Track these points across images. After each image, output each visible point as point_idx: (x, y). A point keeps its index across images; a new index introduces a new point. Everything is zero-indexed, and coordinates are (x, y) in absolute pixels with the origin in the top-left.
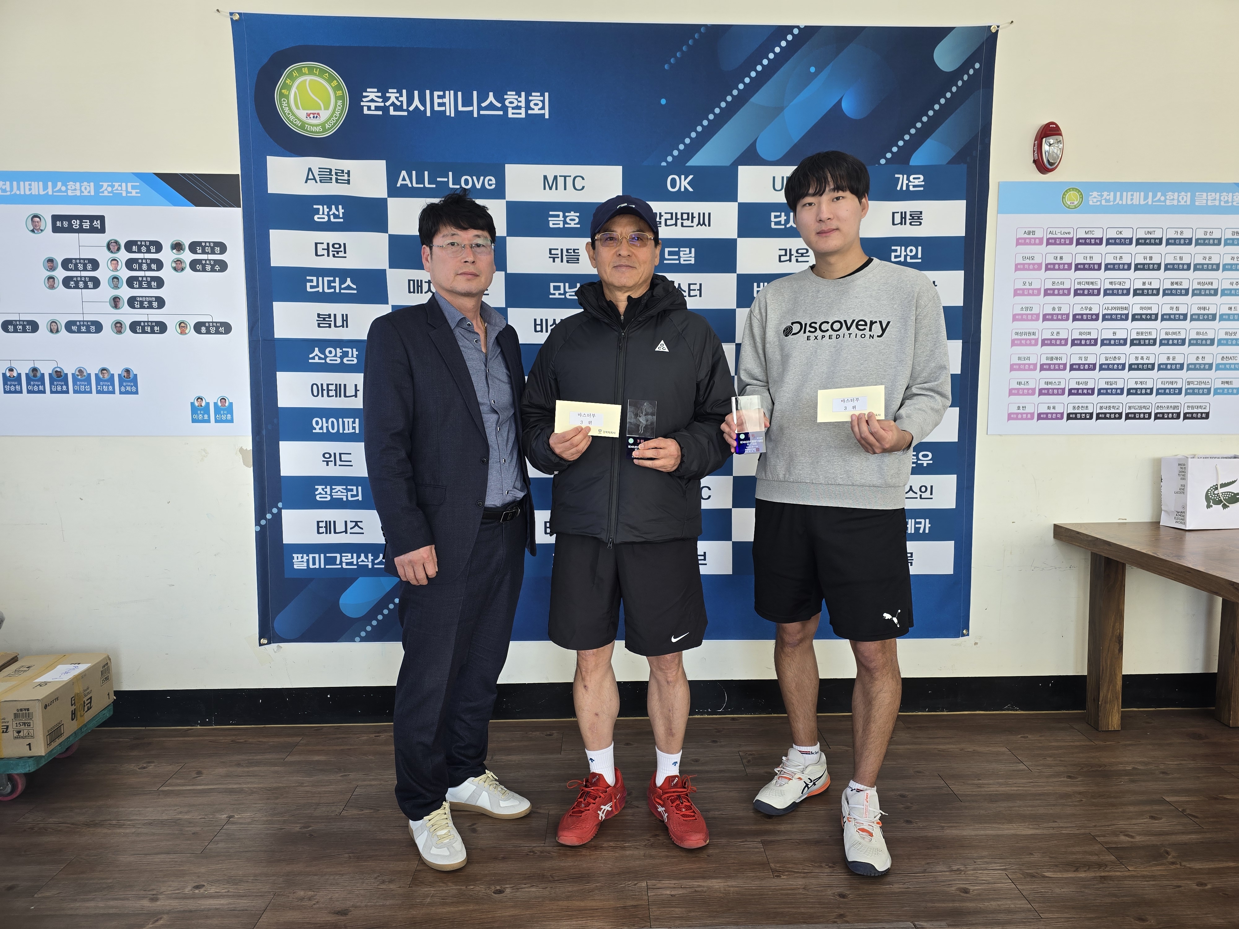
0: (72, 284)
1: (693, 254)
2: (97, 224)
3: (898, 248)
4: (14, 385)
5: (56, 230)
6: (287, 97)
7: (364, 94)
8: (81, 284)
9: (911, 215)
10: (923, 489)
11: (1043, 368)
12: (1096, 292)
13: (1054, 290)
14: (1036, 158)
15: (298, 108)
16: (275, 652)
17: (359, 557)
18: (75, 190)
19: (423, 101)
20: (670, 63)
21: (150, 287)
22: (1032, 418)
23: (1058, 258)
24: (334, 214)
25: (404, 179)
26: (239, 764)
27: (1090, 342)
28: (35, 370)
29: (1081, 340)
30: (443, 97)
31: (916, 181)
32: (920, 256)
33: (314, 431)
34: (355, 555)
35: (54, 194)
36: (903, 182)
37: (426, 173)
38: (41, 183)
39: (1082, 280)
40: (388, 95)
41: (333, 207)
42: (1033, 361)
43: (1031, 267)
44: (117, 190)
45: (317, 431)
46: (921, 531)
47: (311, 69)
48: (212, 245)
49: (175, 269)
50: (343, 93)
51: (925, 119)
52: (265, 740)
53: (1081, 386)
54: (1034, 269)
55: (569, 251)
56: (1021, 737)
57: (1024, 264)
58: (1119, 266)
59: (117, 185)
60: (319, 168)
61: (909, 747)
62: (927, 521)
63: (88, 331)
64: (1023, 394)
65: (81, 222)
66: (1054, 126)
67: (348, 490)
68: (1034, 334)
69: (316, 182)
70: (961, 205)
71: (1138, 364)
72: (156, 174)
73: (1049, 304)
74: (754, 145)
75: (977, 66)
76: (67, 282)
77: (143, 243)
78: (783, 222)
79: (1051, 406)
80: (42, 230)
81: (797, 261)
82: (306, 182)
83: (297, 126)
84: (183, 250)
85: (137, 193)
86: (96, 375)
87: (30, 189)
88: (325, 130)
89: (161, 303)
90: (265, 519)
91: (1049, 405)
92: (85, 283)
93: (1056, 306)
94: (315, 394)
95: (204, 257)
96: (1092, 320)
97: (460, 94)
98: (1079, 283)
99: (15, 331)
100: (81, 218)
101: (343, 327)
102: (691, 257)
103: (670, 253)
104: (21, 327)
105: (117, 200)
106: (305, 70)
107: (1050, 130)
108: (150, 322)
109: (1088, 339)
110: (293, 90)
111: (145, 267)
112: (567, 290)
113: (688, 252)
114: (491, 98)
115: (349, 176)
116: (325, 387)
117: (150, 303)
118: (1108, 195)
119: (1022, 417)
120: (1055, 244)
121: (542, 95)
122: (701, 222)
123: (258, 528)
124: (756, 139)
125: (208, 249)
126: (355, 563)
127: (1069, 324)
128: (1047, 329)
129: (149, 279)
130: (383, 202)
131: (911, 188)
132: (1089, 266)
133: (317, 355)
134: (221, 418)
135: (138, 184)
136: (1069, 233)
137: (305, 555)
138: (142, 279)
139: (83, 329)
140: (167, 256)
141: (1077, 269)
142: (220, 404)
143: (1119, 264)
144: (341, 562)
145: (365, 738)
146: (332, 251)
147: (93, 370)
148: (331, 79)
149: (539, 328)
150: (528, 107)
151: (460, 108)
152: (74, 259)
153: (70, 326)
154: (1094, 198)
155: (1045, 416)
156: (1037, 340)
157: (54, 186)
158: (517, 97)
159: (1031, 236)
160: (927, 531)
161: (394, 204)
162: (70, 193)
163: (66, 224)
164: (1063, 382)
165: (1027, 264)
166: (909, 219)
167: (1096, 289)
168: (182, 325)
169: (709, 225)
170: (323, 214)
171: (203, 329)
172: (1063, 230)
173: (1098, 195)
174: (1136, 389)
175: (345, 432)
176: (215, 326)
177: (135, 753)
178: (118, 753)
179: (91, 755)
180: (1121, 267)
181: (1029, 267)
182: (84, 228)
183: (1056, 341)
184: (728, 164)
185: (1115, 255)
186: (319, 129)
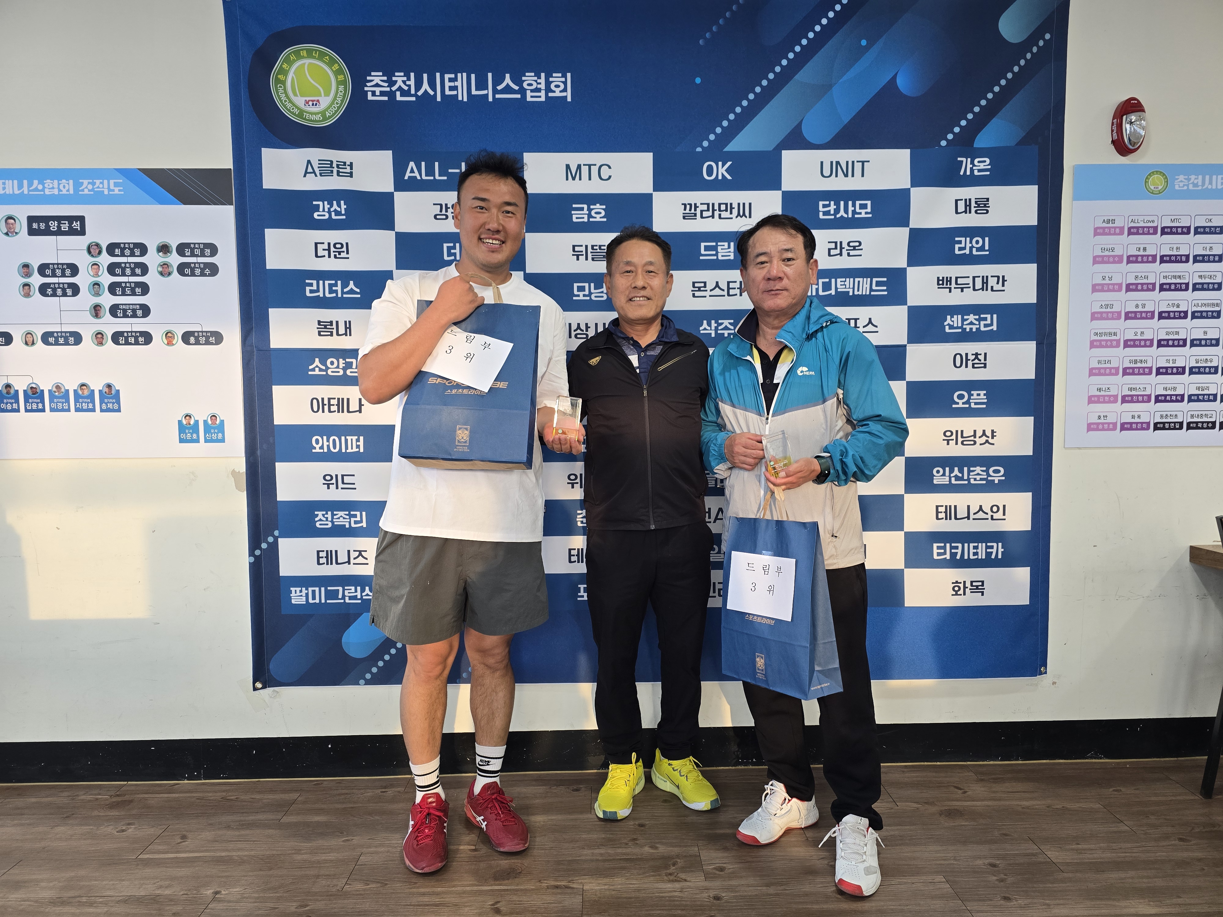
0: (49, 291)
1: (732, 249)
2: (76, 225)
3: (963, 239)
6: (284, 83)
7: (369, 78)
8: (59, 292)
9: (976, 202)
10: (995, 509)
11: (1126, 372)
12: (1184, 286)
13: (1137, 284)
14: (1115, 137)
15: (296, 95)
16: (271, 697)
17: (363, 590)
18: (53, 188)
19: (432, 85)
20: (705, 38)
21: (134, 294)
22: (1114, 429)
23: (1142, 249)
24: (335, 211)
25: (412, 171)
26: (229, 827)
27: (1179, 343)
28: (8, 386)
29: (1168, 340)
30: (455, 79)
31: (982, 165)
32: (987, 248)
33: (314, 451)
34: (359, 588)
35: (30, 193)
36: (966, 165)
37: (437, 164)
38: (16, 182)
39: (1167, 274)
40: (394, 79)
41: (335, 202)
42: (1114, 364)
43: (1111, 259)
44: (98, 187)
45: (317, 450)
46: (993, 557)
47: (309, 52)
48: (202, 246)
49: (161, 274)
50: (345, 77)
51: (990, 96)
52: (258, 796)
53: (1169, 392)
54: (1114, 262)
55: (595, 248)
56: (1114, 790)
57: (1103, 257)
58: (1209, 257)
59: (98, 182)
60: (319, 160)
61: (986, 803)
62: (1000, 544)
63: (67, 343)
64: (1104, 402)
65: (59, 223)
66: (1136, 102)
67: (351, 516)
68: (1115, 334)
69: (316, 176)
70: (1033, 190)
72: (139, 169)
73: (1132, 301)
74: (799, 127)
75: (1048, 36)
76: (43, 289)
77: (127, 246)
78: (832, 212)
79: (1136, 414)
80: (16, 233)
81: (849, 255)
82: (305, 176)
83: (295, 114)
84: (170, 252)
85: (119, 190)
86: (75, 391)
87: (4, 188)
88: (325, 119)
89: (146, 311)
90: (260, 549)
91: (1133, 414)
92: (64, 290)
93: (1140, 303)
94: (315, 409)
95: (193, 260)
96: (1180, 318)
97: (473, 76)
98: (1165, 277)
100: (59, 219)
101: (346, 335)
102: (730, 252)
103: (707, 248)
105: (97, 198)
106: (304, 53)
107: (1131, 107)
108: (134, 332)
109: (1176, 340)
110: (291, 75)
111: (128, 271)
112: (593, 290)
113: (726, 246)
114: (508, 80)
115: (351, 168)
116: (326, 402)
117: (134, 311)
118: (1195, 179)
119: (1103, 427)
120: (1137, 233)
121: (564, 76)
122: (741, 214)
123: (252, 559)
124: (802, 120)
125: (197, 252)
126: (359, 597)
127: (1155, 323)
128: (1130, 329)
129: (133, 285)
130: (390, 196)
131: (976, 173)
132: (1176, 258)
133: (317, 366)
134: (212, 437)
135: (121, 181)
136: (1153, 221)
137: (304, 589)
138: (126, 284)
139: (61, 341)
140: (152, 259)
141: (1162, 261)
142: (210, 422)
143: (1209, 255)
144: (344, 596)
145: (369, 793)
146: (334, 252)
147: (71, 386)
148: (331, 62)
150: (548, 89)
151: (474, 92)
152: (51, 264)
153: (46, 338)
154: (1180, 182)
155: (1129, 426)
156: (1118, 341)
157: (30, 184)
158: (536, 78)
159: (1111, 225)
160: (1000, 556)
161: (400, 198)
162: (47, 192)
164: (1148, 387)
165: (1106, 256)
166: (975, 207)
167: (1183, 283)
169: (750, 217)
170: (324, 211)
172: (1147, 218)
173: (1184, 179)
175: (348, 451)
176: (204, 336)
177: (114, 813)
178: (96, 813)
179: (65, 815)
180: (1211, 258)
181: (1108, 260)
182: (63, 229)
183: (1140, 342)
184: (770, 148)
185: (1205, 245)
186: (319, 117)
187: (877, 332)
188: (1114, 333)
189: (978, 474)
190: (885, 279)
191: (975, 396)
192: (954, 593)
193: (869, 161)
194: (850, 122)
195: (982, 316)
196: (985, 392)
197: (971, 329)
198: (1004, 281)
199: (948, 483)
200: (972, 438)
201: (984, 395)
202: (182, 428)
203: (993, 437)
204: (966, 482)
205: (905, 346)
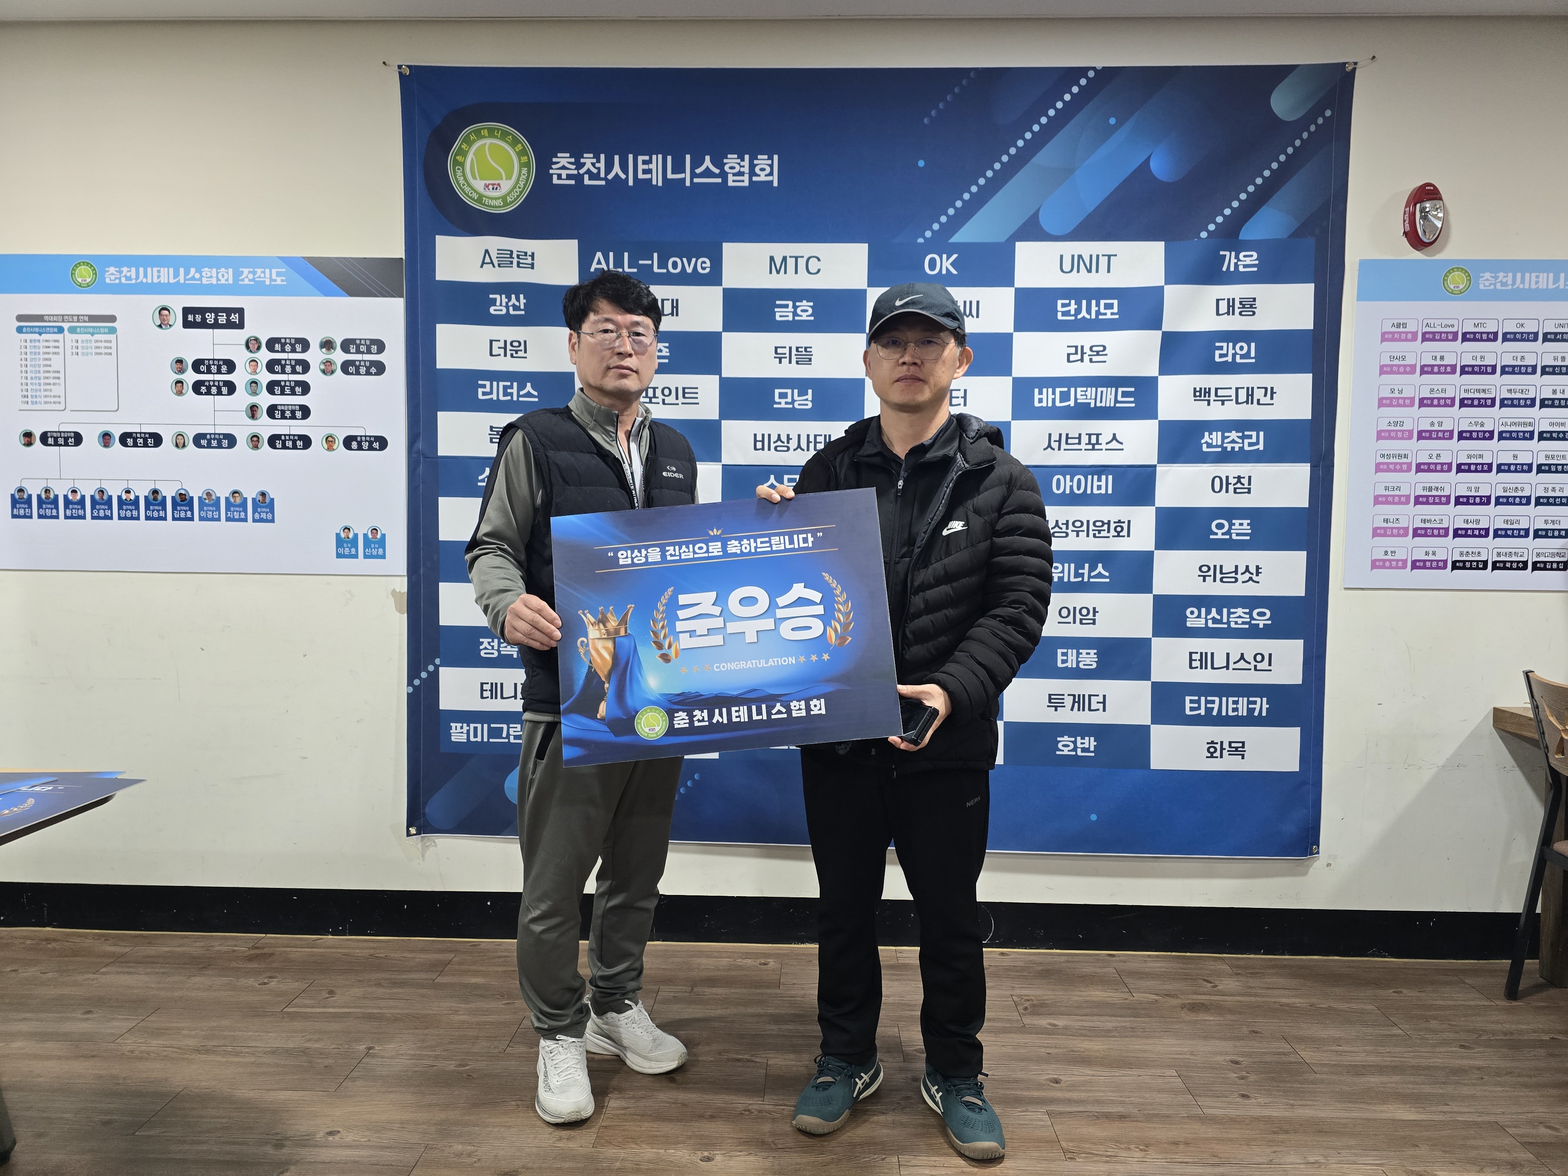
0: (203, 389)
2: (235, 318)
3: (1225, 345)
4: (130, 510)
5: (187, 324)
6: (462, 165)
8: (214, 390)
9: (1241, 303)
10: (1259, 658)
11: (1418, 500)
12: (1489, 402)
13: (1432, 399)
14: (1408, 229)
15: (475, 178)
16: (426, 846)
18: (211, 277)
19: (624, 167)
20: (931, 117)
21: (293, 393)
22: (1404, 567)
23: (1438, 358)
24: (514, 305)
25: (599, 263)
26: (379, 984)
27: (1483, 467)
28: (155, 492)
29: (1469, 465)
30: (650, 162)
31: (1248, 259)
32: (1253, 354)
35: (187, 282)
36: (1230, 261)
37: (626, 255)
38: (171, 270)
39: (1469, 387)
40: (582, 160)
41: (513, 296)
42: (1404, 491)
43: (1401, 369)
44: (260, 277)
46: (1256, 714)
47: (491, 131)
48: (368, 343)
49: (324, 372)
50: (529, 158)
51: (1259, 181)
52: (409, 956)
53: (1470, 526)
54: (1405, 373)
55: (800, 350)
56: (1394, 992)
57: (1391, 366)
58: (1520, 368)
59: (259, 271)
60: (498, 250)
61: (1239, 998)
62: (1265, 700)
63: (220, 446)
64: (1392, 535)
65: (217, 316)
66: (1432, 188)
69: (494, 266)
70: (1309, 289)
71: (1548, 498)
72: (303, 257)
73: (1427, 418)
74: (1036, 215)
75: (1328, 113)
76: (197, 387)
77: (288, 341)
79: (1431, 551)
80: (170, 326)
81: (1091, 361)
82: (482, 266)
83: (473, 199)
84: (335, 349)
85: (282, 281)
86: (226, 498)
87: (159, 277)
88: (506, 204)
89: (306, 412)
90: (420, 678)
91: (1427, 549)
92: (219, 389)
93: (1436, 421)
95: (358, 357)
96: (1484, 438)
97: (669, 158)
98: (1466, 391)
99: (135, 445)
100: (216, 311)
104: (141, 441)
105: (258, 289)
106: (485, 133)
107: (1426, 194)
108: (292, 435)
109: (1480, 464)
110: (470, 156)
111: (288, 369)
112: (796, 397)
114: (707, 162)
115: (533, 259)
117: (293, 412)
119: (1390, 564)
120: (1434, 339)
121: (771, 158)
123: (411, 690)
124: (1039, 209)
125: (363, 348)
127: (1454, 443)
128: (1425, 451)
129: (293, 384)
131: (1241, 269)
132: (1480, 369)
134: (371, 553)
135: (284, 270)
136: (1453, 326)
137: (465, 725)
138: (285, 383)
139: (214, 443)
140: (315, 356)
141: (1463, 371)
142: (370, 536)
143: (1520, 366)
144: (508, 735)
146: (510, 350)
147: (223, 493)
148: (514, 143)
149: (759, 445)
150: (752, 173)
151: (670, 176)
152: (207, 360)
153: (198, 440)
154: (1486, 281)
155: (1422, 564)
156: (1409, 465)
157: (187, 273)
158: (739, 161)
159: (1401, 329)
160: (1264, 714)
162: (205, 281)
163: (199, 318)
164: (1446, 519)
165: (1396, 365)
166: (1239, 308)
167: (1489, 399)
168: (330, 439)
169: (978, 316)
170: (501, 305)
171: (354, 445)
172: (1445, 322)
173: (1491, 277)
174: (1547, 530)
176: (368, 441)
177: (254, 965)
178: (234, 964)
179: (201, 966)
180: (1523, 370)
181: (1398, 370)
182: (220, 322)
183: (1436, 466)
184: (1002, 239)
185: (1515, 354)
186: (499, 203)
187: (1122, 450)
188: (1405, 455)
189: (1240, 617)
190: (1133, 389)
191: (1237, 526)
192: (1209, 755)
193: (1116, 255)
194: (1094, 211)
195: (1246, 433)
196: (1249, 521)
197: (1233, 448)
198: (1272, 393)
199: (1204, 626)
200: (1233, 575)
201: (1248, 524)
202: (340, 542)
203: (1258, 574)
204: (1226, 626)
205: (1155, 466)
